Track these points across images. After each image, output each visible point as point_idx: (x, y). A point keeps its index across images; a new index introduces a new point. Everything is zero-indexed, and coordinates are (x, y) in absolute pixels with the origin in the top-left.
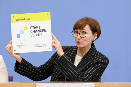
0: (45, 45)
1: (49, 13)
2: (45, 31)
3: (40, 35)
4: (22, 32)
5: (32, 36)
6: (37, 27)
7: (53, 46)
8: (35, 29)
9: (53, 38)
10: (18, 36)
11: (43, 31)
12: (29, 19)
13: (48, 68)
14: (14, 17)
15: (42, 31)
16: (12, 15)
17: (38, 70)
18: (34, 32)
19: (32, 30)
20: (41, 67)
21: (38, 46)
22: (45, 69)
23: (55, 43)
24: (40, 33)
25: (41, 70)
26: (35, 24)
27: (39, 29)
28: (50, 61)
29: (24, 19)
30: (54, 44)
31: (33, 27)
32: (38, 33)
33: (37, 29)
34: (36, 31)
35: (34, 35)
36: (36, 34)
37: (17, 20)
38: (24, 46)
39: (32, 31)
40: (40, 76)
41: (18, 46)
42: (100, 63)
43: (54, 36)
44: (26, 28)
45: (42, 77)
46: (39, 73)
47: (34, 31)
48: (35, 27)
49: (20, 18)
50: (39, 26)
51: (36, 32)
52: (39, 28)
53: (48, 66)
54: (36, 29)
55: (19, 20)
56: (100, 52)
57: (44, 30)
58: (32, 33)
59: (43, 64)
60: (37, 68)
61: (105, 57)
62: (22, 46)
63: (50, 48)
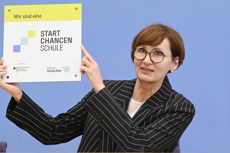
0: (67, 69)
1: (80, 6)
2: (70, 40)
3: (59, 48)
4: (24, 41)
5: (43, 49)
6: (55, 32)
7: (83, 72)
8: (50, 37)
9: (83, 54)
10: (17, 49)
11: (65, 40)
12: (40, 16)
13: (73, 121)
14: (10, 11)
15: (63, 40)
16: (7, 8)
17: (53, 122)
18: (47, 42)
19: (44, 37)
20: (60, 118)
21: (53, 71)
22: (67, 122)
23: (87, 64)
24: (59, 44)
25: (59, 123)
26: (51, 26)
27: (57, 37)
28: (79, 107)
29: (30, 17)
30: (85, 68)
31: (46, 31)
32: (54, 44)
33: (54, 37)
34: (52, 40)
35: (47, 48)
36: (50, 47)
37: (16, 16)
38: (25, 69)
39: (45, 41)
40: (56, 135)
41: (14, 68)
42: (176, 112)
43: (86, 52)
44: (32, 34)
45: (60, 137)
46: (53, 127)
47: (47, 40)
48: (50, 31)
49: (22, 14)
50: (59, 31)
51: (52, 43)
52: (57, 34)
53: (73, 116)
54: (52, 37)
55: (20, 17)
56: (180, 93)
57: (67, 39)
58: (44, 44)
59: (65, 112)
60: (51, 118)
61: (188, 101)
62: (22, 69)
63: (76, 76)
